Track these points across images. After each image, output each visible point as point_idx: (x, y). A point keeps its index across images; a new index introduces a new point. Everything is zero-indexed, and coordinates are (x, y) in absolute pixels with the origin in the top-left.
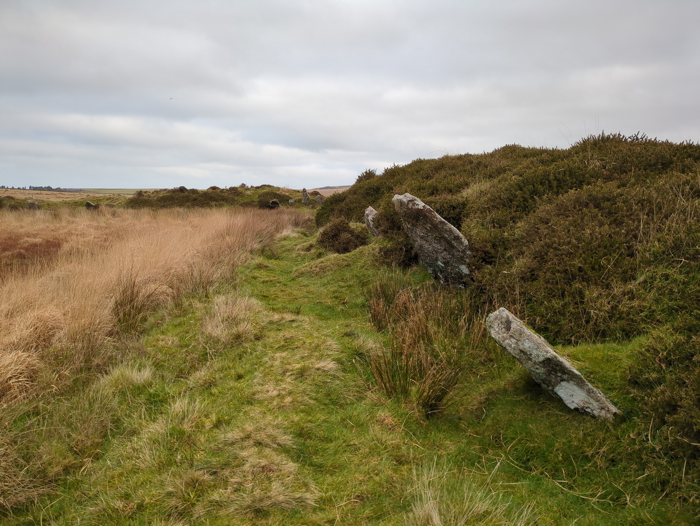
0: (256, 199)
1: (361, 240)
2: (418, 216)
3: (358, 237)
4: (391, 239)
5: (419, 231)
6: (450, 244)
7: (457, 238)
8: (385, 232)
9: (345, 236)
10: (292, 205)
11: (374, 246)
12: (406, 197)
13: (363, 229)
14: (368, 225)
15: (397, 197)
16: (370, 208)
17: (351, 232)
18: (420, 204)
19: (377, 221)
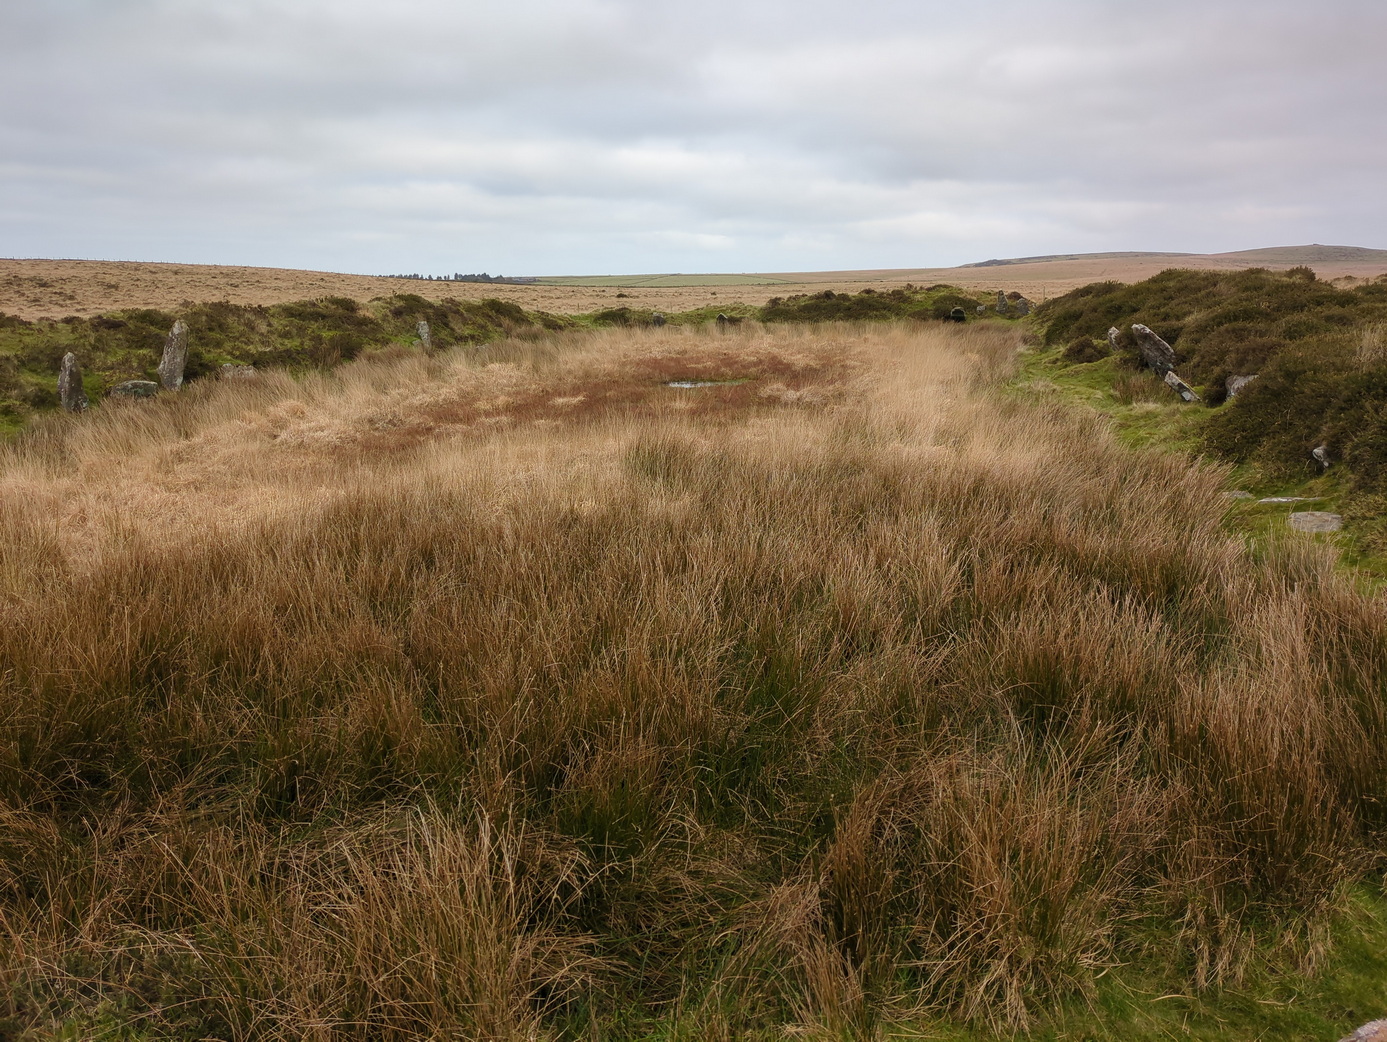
0: (929, 305)
1: (1102, 353)
2: (1146, 337)
3: (1100, 352)
4: (1129, 352)
5: (1147, 345)
6: (1163, 352)
7: (1167, 349)
8: (1125, 347)
9: (1089, 351)
10: (981, 314)
11: (1116, 356)
12: (1139, 326)
13: (1105, 345)
14: (1111, 342)
15: (1135, 326)
16: (1114, 328)
17: (1095, 348)
18: (1148, 330)
19: (1119, 339)
